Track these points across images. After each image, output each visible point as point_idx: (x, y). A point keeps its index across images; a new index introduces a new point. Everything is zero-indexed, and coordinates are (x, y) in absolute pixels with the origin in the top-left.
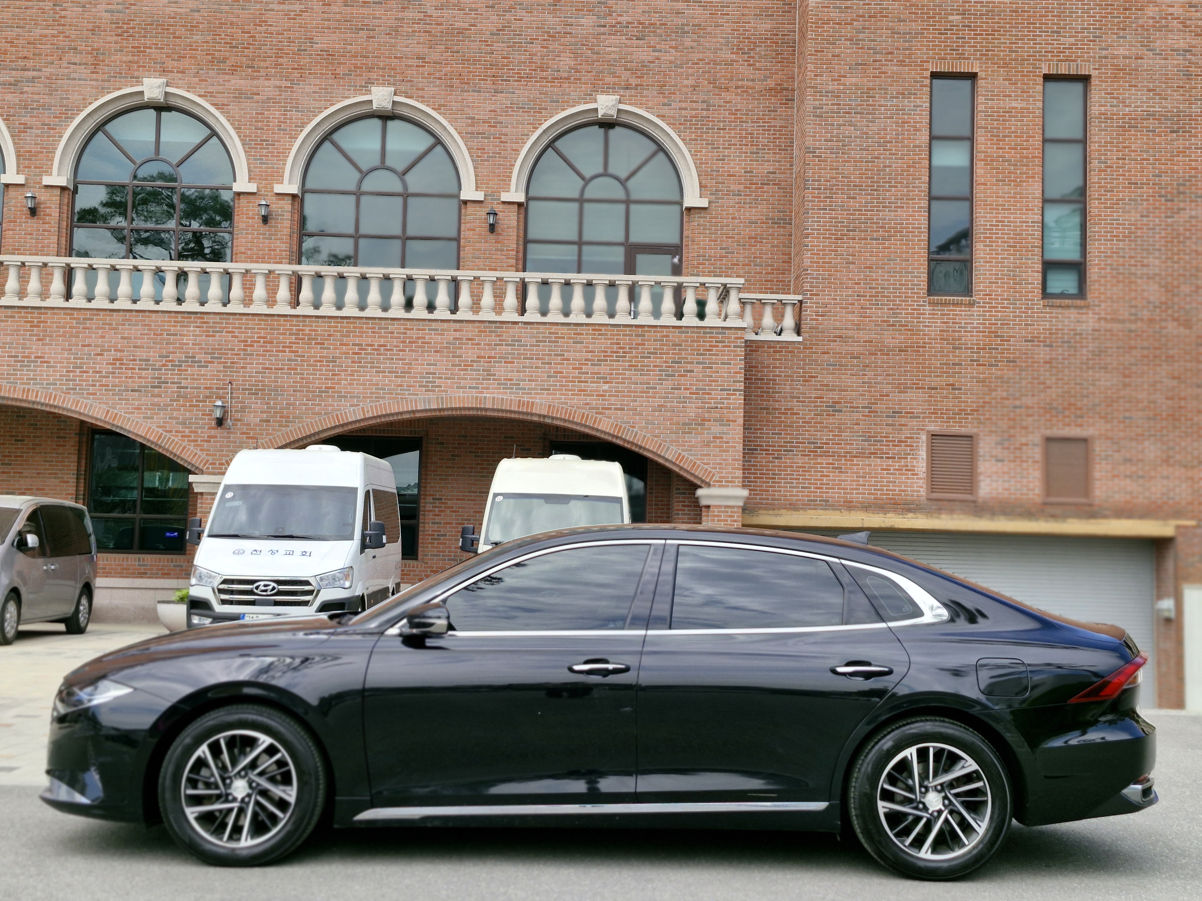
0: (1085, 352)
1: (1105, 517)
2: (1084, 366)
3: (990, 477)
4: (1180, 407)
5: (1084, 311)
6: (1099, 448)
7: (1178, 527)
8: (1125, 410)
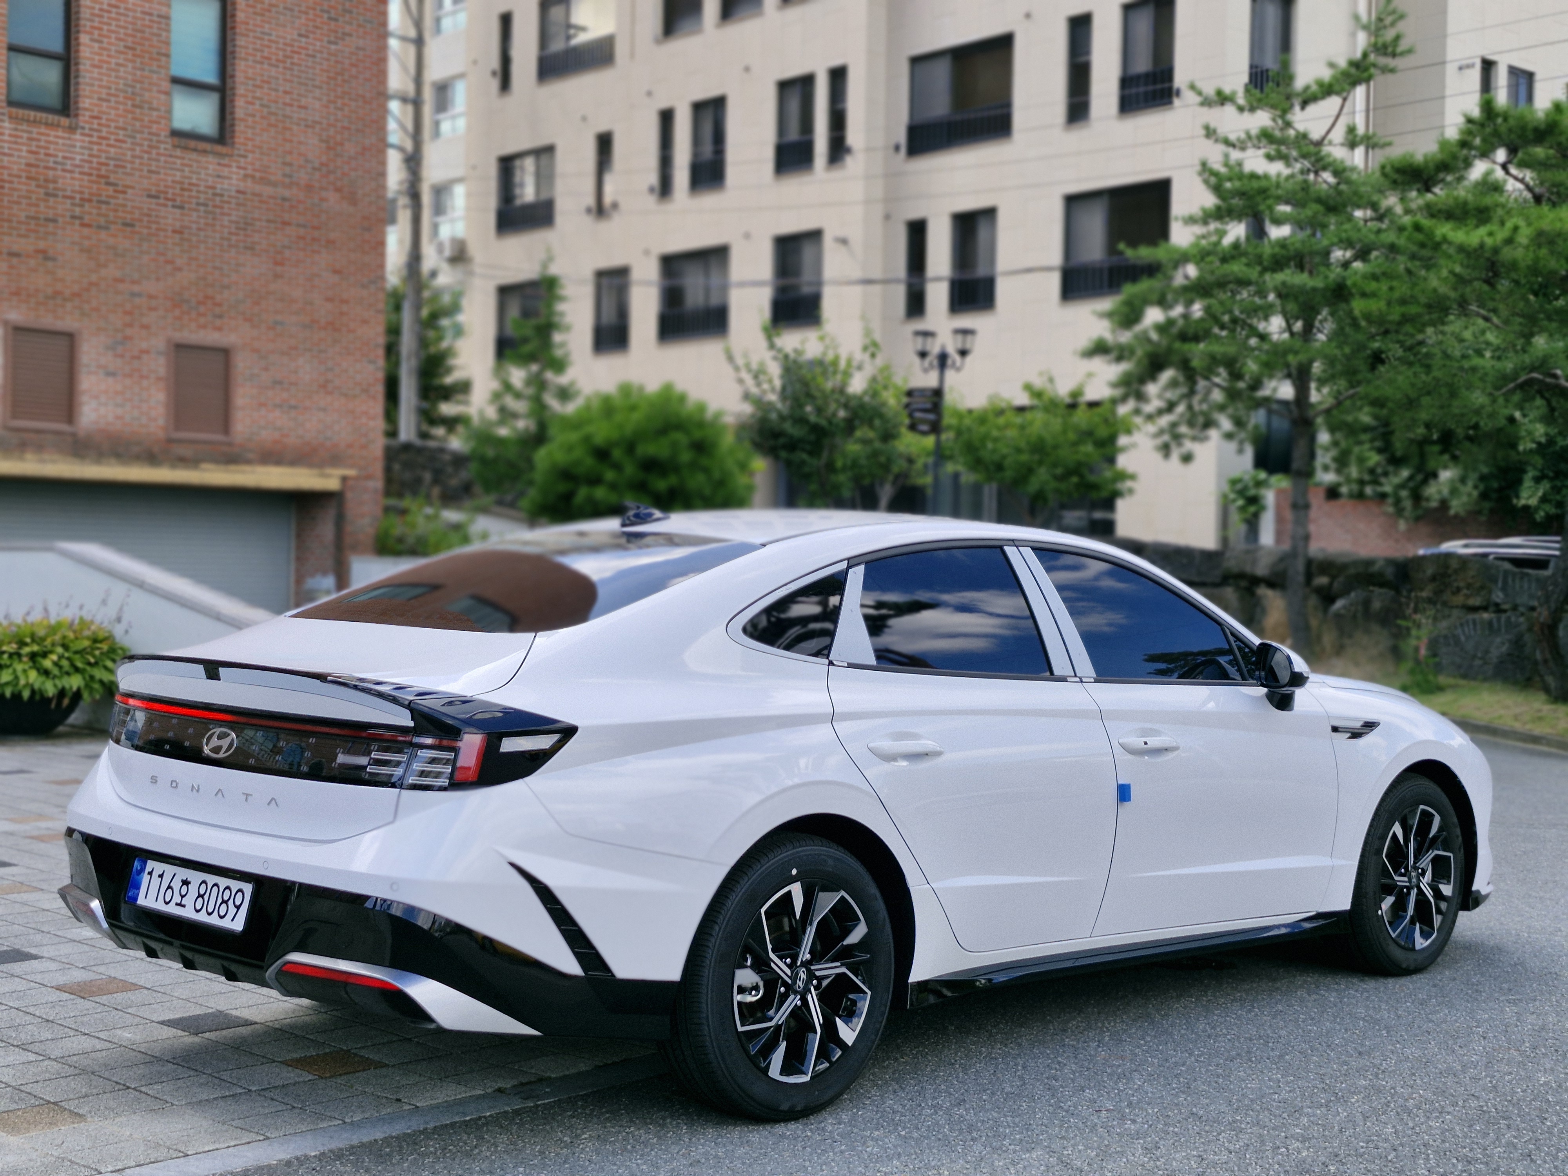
1: (248, 462)
2: (226, 243)
3: (96, 397)
4: (342, 313)
5: (226, 161)
6: (242, 363)
7: (344, 479)
8: (276, 312)
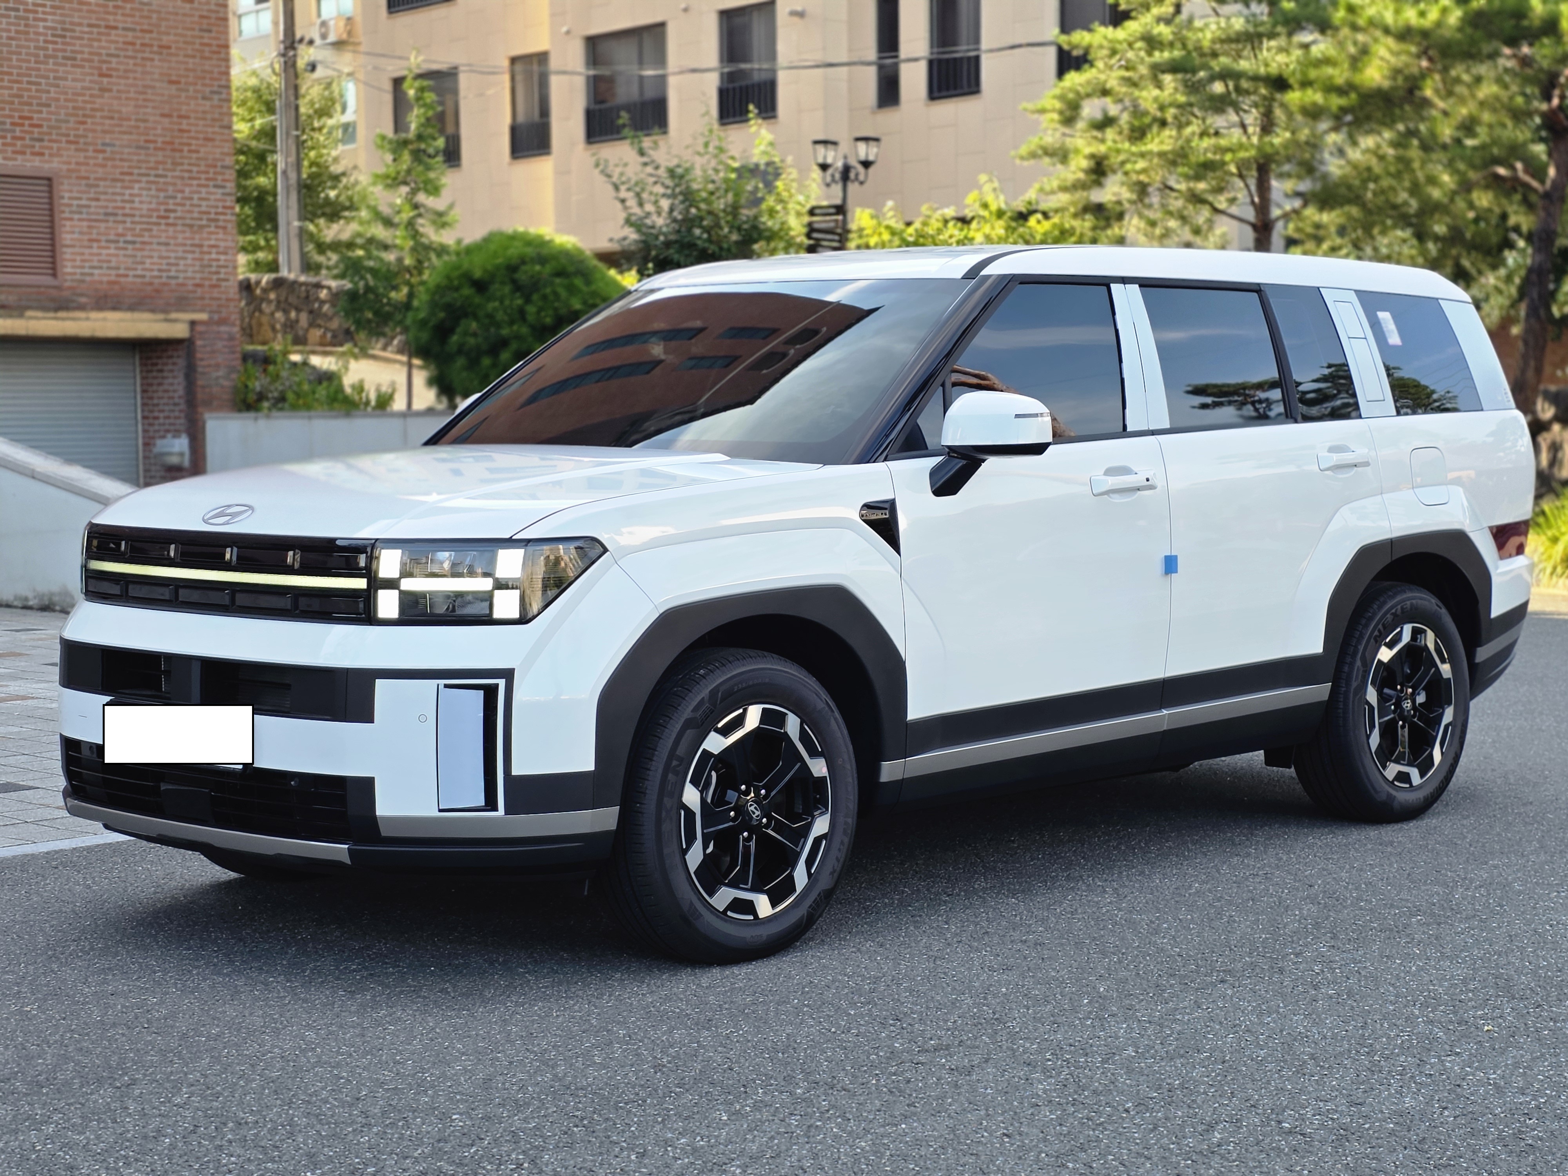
0: (41, 30)
1: (81, 308)
2: (42, 53)
4: (181, 131)
6: (68, 193)
7: (193, 324)
8: (104, 132)
